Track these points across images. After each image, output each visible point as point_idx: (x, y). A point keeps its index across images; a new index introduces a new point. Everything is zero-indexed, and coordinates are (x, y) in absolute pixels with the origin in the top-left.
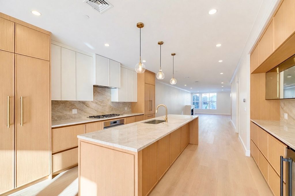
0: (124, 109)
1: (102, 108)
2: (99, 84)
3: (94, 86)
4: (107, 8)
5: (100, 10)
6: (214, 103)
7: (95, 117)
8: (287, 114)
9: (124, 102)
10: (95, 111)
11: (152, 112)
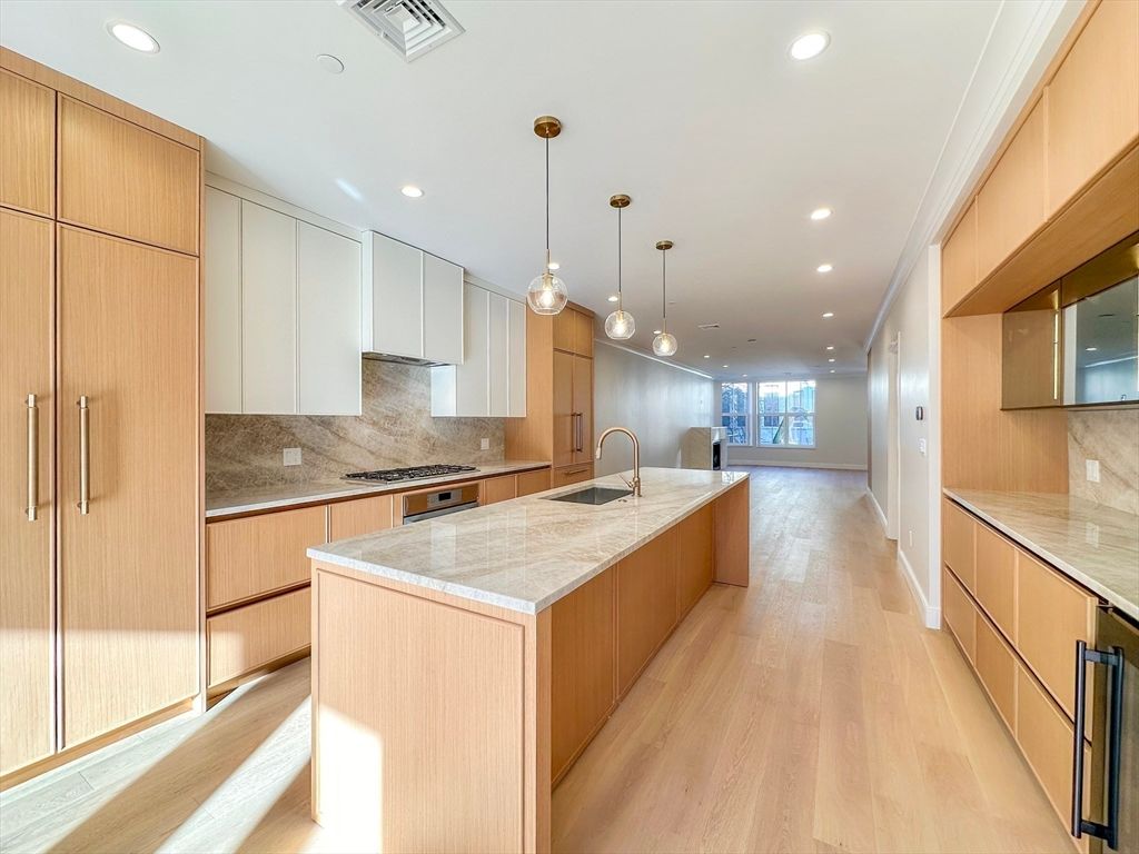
0: (479, 446)
1: (396, 441)
2: (385, 350)
3: (367, 357)
4: (435, 38)
5: (408, 46)
6: (805, 422)
7: (367, 476)
8: (1097, 462)
9: (479, 419)
10: (368, 454)
11: (582, 458)
